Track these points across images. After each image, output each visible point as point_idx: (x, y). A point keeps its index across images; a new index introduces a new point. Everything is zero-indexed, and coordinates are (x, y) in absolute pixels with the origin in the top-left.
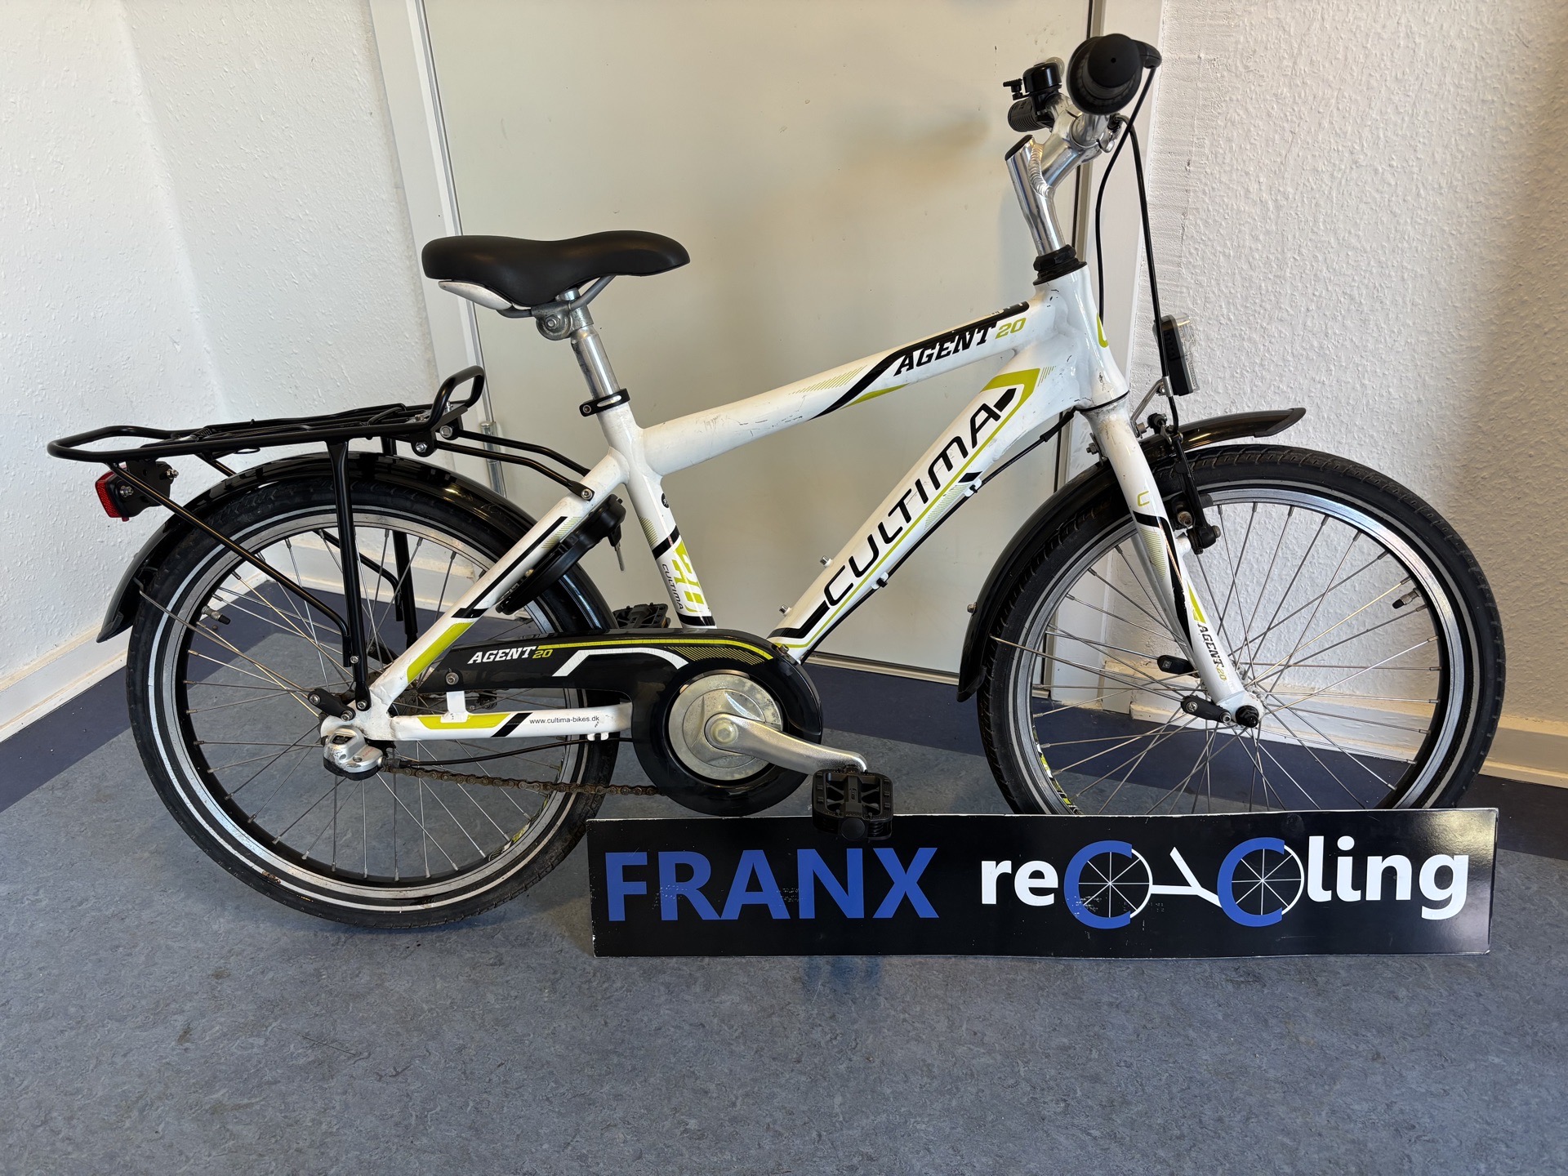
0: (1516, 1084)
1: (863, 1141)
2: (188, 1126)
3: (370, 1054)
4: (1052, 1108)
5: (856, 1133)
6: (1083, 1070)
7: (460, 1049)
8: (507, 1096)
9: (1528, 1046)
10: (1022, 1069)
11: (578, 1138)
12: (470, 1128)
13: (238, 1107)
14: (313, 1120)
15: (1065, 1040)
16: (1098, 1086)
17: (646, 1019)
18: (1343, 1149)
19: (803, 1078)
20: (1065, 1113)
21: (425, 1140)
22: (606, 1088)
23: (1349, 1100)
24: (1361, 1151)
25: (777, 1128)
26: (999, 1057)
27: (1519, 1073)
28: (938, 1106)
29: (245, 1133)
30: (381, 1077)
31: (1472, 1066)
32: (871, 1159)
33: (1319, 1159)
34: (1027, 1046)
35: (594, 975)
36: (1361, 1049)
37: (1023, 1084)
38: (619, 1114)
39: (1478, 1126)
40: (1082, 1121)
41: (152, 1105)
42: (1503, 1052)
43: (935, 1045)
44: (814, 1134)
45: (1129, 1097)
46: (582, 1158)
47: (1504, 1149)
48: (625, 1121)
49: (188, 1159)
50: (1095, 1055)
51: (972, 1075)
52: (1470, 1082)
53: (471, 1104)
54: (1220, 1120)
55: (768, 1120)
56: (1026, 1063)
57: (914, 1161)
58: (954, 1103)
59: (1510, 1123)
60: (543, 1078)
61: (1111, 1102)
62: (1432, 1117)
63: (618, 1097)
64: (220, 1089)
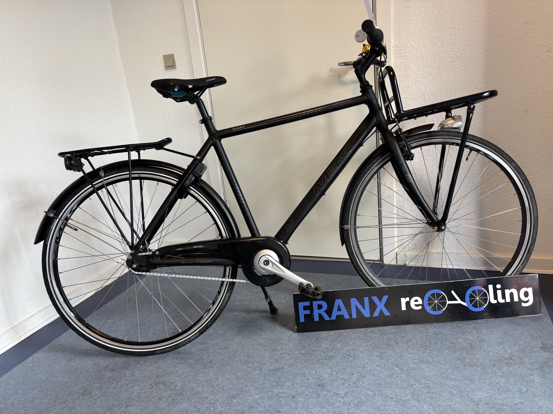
0: (511, 330)
1: (347, 352)
2: (175, 361)
3: (217, 345)
4: (393, 343)
5: (345, 351)
6: (400, 336)
7: (240, 343)
8: (255, 350)
9: (513, 324)
10: (384, 336)
11: (274, 356)
12: (247, 357)
13: (187, 357)
14: (207, 358)
15: (395, 331)
16: (404, 338)
17: (287, 334)
18: (466, 345)
19: (329, 342)
20: (396, 344)
21: (236, 359)
22: (279, 347)
23: (467, 336)
24: (471, 345)
25: (324, 351)
26: (378, 335)
27: (511, 329)
28: (364, 345)
29: (190, 361)
30: (221, 349)
31: (499, 328)
32: (349, 355)
33: (461, 347)
34: (385, 332)
35: (271, 326)
36: (470, 327)
37: (385, 339)
38: (283, 352)
39: (500, 339)
40: (401, 345)
41: (165, 358)
42: (507, 325)
43: (362, 334)
44: (334, 352)
45: (412, 340)
46: (276, 360)
47: (507, 343)
48: (285, 353)
49: (178, 367)
50: (403, 333)
51: (372, 338)
52: (498, 331)
53: (246, 352)
54: (435, 342)
55: (322, 350)
56: (386, 335)
57: (360, 355)
58: (368, 344)
59: (509, 338)
60: (263, 347)
61: (408, 341)
62: (488, 338)
63: (282, 349)
64: (181, 354)
